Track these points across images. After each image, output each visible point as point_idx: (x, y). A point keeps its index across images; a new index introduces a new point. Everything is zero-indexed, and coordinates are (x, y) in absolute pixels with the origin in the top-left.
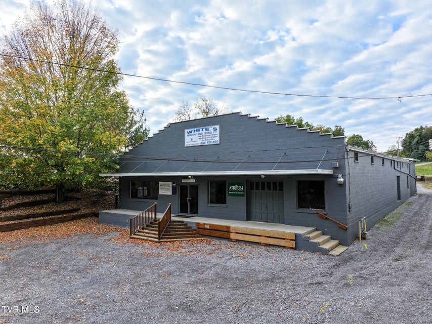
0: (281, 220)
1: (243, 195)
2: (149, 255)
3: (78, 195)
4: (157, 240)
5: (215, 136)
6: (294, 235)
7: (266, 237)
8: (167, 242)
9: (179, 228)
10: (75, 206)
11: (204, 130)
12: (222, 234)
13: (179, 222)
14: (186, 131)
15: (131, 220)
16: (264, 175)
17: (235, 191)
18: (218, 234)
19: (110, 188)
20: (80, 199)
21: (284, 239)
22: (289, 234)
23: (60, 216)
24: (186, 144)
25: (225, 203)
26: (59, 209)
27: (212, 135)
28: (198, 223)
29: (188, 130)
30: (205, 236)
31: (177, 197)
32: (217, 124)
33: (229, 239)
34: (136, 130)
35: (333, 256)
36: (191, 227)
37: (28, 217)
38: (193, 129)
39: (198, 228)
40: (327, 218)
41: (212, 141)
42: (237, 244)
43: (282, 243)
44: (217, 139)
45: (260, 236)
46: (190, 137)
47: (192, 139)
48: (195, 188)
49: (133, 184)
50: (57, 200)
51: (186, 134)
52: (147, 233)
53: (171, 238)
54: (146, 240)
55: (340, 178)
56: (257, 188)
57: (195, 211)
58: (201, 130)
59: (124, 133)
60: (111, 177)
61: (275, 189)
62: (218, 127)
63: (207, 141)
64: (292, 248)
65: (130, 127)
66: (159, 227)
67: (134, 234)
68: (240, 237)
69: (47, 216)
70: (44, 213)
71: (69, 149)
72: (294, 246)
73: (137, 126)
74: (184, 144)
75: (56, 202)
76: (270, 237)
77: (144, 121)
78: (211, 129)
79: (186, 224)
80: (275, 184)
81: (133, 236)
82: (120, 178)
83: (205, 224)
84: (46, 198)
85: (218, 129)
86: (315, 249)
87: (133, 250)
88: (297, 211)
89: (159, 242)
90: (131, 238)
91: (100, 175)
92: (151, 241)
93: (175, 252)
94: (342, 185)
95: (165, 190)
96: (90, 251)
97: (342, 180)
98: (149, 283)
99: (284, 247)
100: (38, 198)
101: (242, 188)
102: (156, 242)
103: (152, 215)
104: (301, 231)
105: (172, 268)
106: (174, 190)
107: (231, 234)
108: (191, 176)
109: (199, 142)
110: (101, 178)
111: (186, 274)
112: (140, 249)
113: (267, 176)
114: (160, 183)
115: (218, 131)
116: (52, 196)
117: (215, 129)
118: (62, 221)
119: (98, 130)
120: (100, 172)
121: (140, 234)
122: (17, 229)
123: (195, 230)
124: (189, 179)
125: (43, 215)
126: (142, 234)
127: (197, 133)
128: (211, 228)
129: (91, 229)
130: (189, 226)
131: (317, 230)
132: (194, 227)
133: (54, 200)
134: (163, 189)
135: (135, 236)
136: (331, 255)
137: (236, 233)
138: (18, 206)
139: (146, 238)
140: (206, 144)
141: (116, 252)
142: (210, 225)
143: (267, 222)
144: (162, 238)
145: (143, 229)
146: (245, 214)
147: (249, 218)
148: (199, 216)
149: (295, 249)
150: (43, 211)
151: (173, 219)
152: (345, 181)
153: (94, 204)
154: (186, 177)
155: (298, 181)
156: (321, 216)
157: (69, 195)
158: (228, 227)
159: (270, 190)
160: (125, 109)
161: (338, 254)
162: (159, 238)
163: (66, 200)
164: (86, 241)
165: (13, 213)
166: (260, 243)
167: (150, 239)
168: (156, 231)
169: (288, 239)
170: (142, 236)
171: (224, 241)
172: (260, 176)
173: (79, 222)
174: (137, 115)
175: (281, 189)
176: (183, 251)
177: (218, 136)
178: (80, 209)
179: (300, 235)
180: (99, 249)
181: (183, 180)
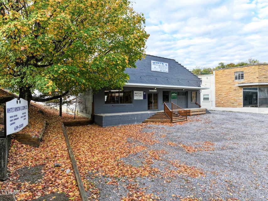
1: (177, 98)
14: (152, 61)
24: (152, 70)
27: (165, 68)
31: (147, 100)
33: (190, 115)
38: (156, 62)
43: (203, 112)
45: (198, 111)
46: (154, 66)
48: (156, 95)
62: (167, 64)
88: (191, 103)
101: (176, 95)
106: (144, 97)
109: (159, 70)
114: (135, 92)
124: (154, 90)
137: (192, 112)
140: (162, 72)
149: (205, 114)
155: (191, 92)
159: (182, 95)
166: (198, 114)
181: (150, 91)
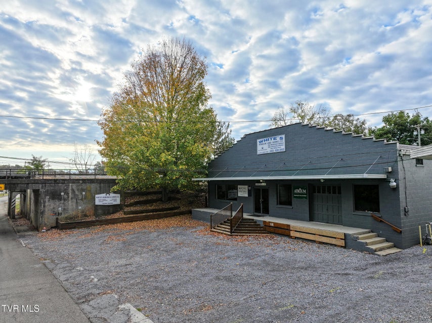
0: (340, 222)
1: (306, 198)
2: (219, 244)
3: (179, 196)
4: (229, 233)
5: (281, 144)
6: (343, 236)
7: (319, 235)
8: (237, 235)
9: (249, 225)
10: (176, 205)
11: (273, 139)
12: (283, 232)
13: (250, 219)
14: (258, 141)
15: (211, 216)
16: (324, 179)
17: (299, 194)
18: (280, 231)
19: (202, 191)
20: (180, 199)
21: (335, 238)
22: (339, 233)
23: (165, 212)
24: (259, 152)
25: (291, 205)
26: (164, 207)
27: (279, 145)
28: (265, 222)
29: (260, 140)
30: (270, 233)
31: (252, 199)
32: (283, 134)
33: (289, 236)
34: (222, 141)
35: (379, 255)
36: (259, 225)
37: (142, 212)
38: (263, 139)
39: (265, 226)
40: (381, 221)
41: (279, 149)
42: (295, 241)
43: (333, 241)
44: (283, 147)
45: (315, 234)
46: (262, 146)
47: (263, 148)
48: (265, 191)
49: (219, 187)
50: (163, 200)
51: (258, 143)
52: (223, 228)
53: (241, 233)
54: (222, 233)
55: (392, 182)
56: (319, 192)
57: (266, 212)
58: (270, 139)
59: (213, 143)
60: (201, 181)
61: (334, 192)
62: (283, 136)
63: (274, 149)
64: (342, 247)
65: (218, 138)
66: (231, 223)
67: (214, 229)
68: (298, 235)
69: (155, 212)
70: (153, 210)
71: (168, 159)
72: (344, 245)
73: (223, 137)
74: (256, 152)
75: (162, 201)
76: (323, 236)
77: (229, 132)
78: (278, 138)
79: (256, 222)
80: (334, 188)
81: (213, 230)
82: (208, 182)
83: (270, 222)
84: (155, 198)
85: (284, 138)
86: (362, 248)
87: (209, 240)
88: (353, 213)
89: (231, 235)
90: (211, 231)
91: (193, 179)
92: (225, 234)
93: (240, 244)
94: (396, 189)
95: (243, 192)
96: (179, 238)
97: (395, 184)
98: (211, 262)
99: (335, 245)
100: (150, 197)
101: (305, 191)
102: (229, 235)
103: (228, 213)
104: (351, 231)
105: (233, 254)
106: (249, 192)
107: (291, 232)
108: (263, 180)
109: (268, 151)
110: (194, 181)
111: (240, 259)
112: (215, 240)
113: (325, 180)
114: (239, 186)
115: (284, 140)
116: (160, 196)
117: (281, 138)
118: (166, 216)
119: (189, 143)
120: (193, 177)
121: (218, 228)
122: (135, 221)
123: (262, 227)
124: (261, 182)
125: (153, 211)
126: (220, 228)
127: (268, 142)
128: (276, 226)
129: (185, 223)
130: (258, 223)
131: (372, 232)
132: (262, 225)
133: (161, 200)
134: (241, 191)
135: (214, 230)
136: (377, 254)
137: (295, 231)
138: (136, 204)
139: (222, 232)
140: (275, 152)
141: (197, 240)
142: (274, 223)
143: (328, 223)
144: (234, 232)
145: (221, 224)
146: (308, 215)
147: (311, 219)
148: (270, 216)
149: (345, 247)
150: (153, 208)
151: (246, 216)
152: (398, 185)
153: (191, 203)
154: (258, 181)
155: (355, 185)
156: (375, 219)
157: (172, 195)
158: (289, 226)
159: (330, 193)
160: (213, 123)
161: (385, 254)
162: (231, 232)
163: (170, 199)
164: (179, 232)
165: (132, 209)
166: (315, 241)
167: (225, 232)
168: (228, 226)
169: (338, 238)
170: (219, 230)
171: (285, 238)
172: (319, 180)
173: (178, 218)
174: (224, 127)
175: (340, 193)
176: (247, 243)
177: (284, 144)
178: (179, 207)
179: (349, 235)
180: (185, 238)
181: (257, 184)
